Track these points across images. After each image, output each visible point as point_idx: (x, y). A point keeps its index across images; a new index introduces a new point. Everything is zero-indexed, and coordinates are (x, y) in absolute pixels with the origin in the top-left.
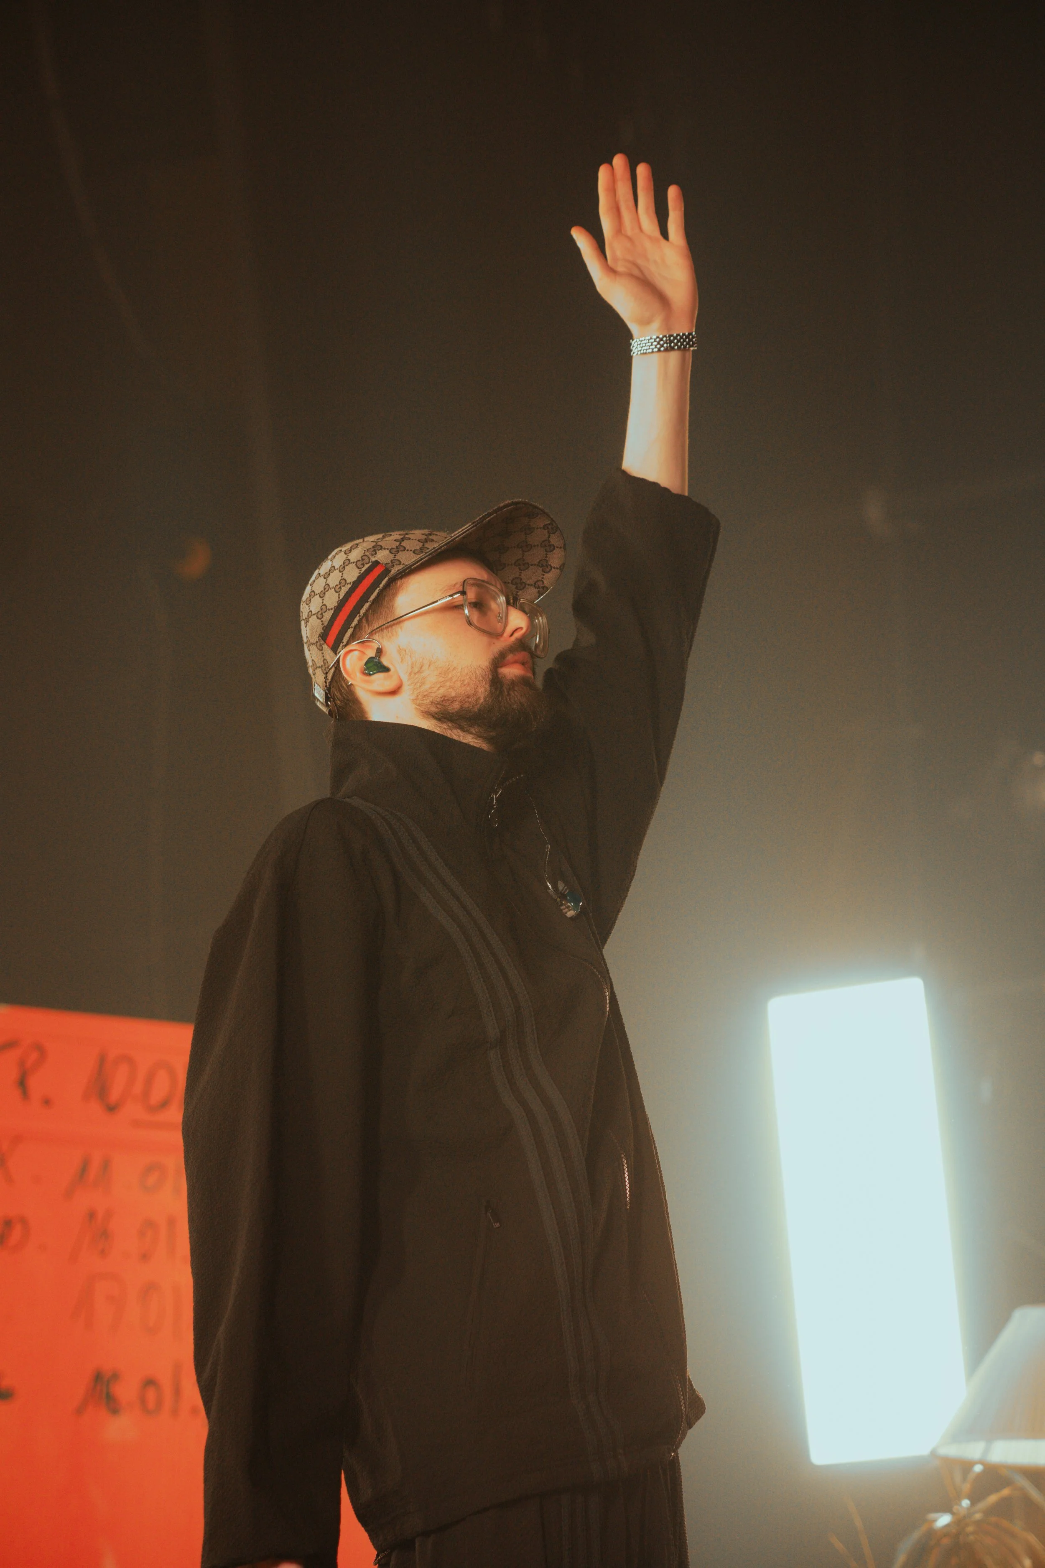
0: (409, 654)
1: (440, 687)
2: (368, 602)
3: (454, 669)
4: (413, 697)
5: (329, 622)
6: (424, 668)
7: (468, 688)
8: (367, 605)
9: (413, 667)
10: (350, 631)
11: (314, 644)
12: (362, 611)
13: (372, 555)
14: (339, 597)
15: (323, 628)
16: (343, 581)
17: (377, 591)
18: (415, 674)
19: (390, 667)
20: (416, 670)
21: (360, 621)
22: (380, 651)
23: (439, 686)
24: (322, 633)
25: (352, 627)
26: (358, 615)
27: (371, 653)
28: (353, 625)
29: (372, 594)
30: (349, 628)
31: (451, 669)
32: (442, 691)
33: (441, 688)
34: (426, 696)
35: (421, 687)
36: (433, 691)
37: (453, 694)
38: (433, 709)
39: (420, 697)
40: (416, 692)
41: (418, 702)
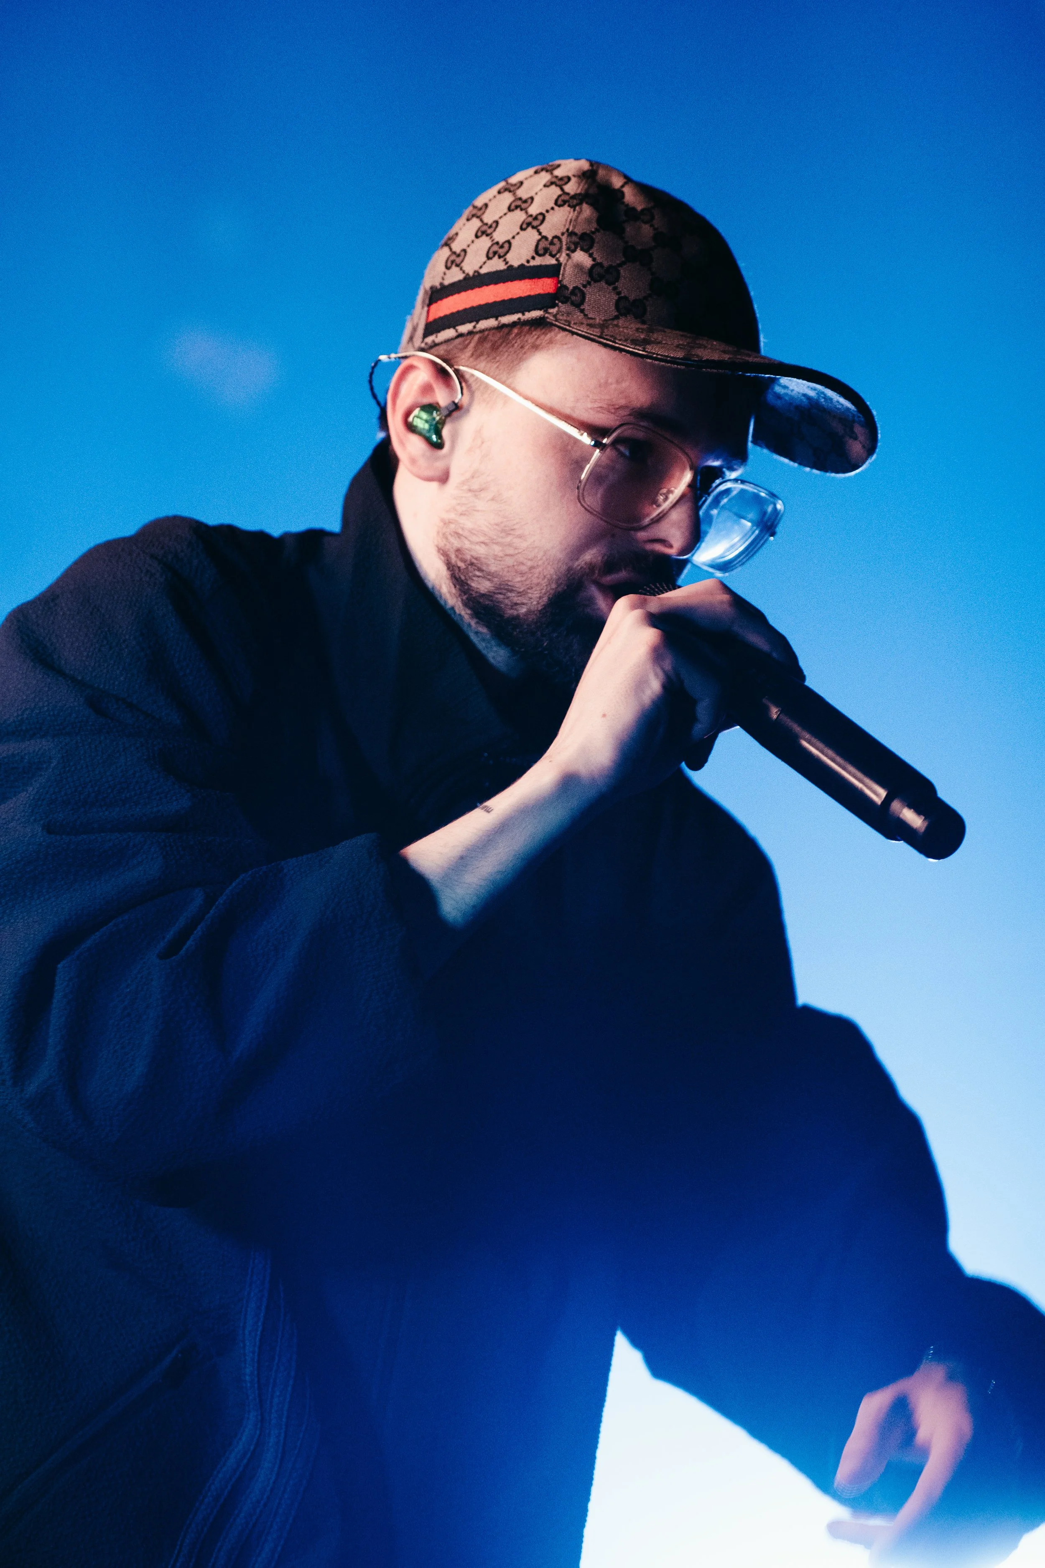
4: (446, 516)
23: (482, 539)
26: (473, 324)
31: (518, 533)
32: (481, 551)
33: (483, 546)
34: (458, 535)
36: (470, 538)
40: (452, 516)
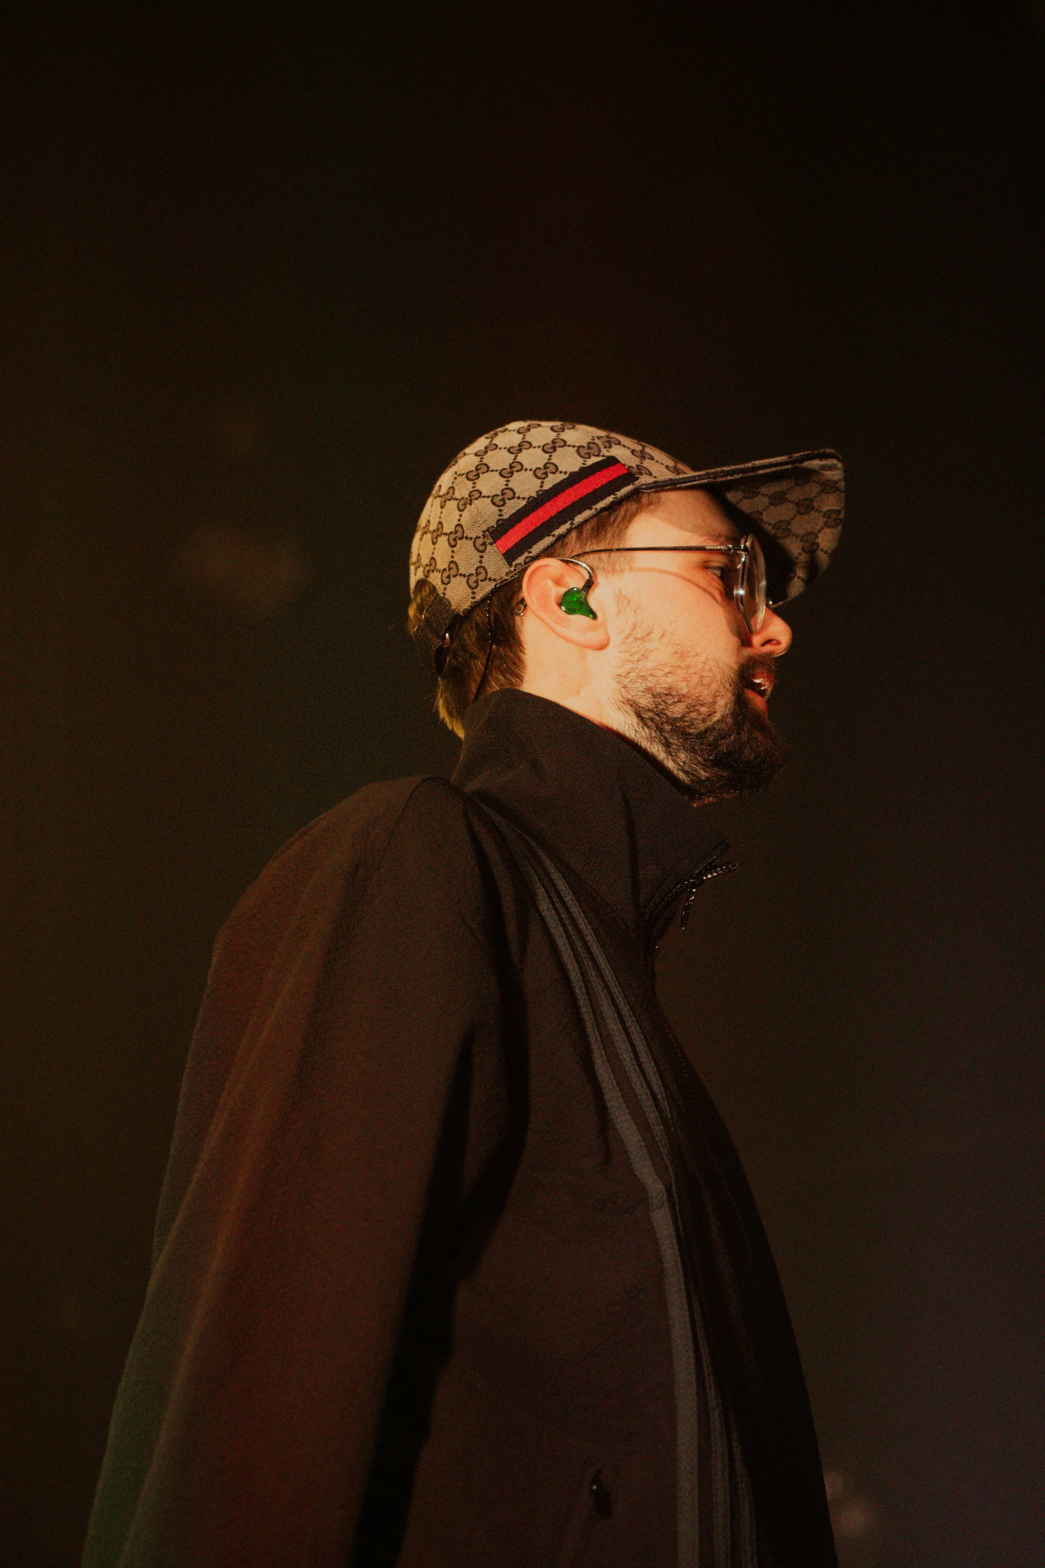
0: (634, 608)
1: (670, 673)
2: (591, 509)
3: (697, 655)
5: (510, 517)
6: (652, 636)
7: (706, 692)
8: (587, 514)
9: (634, 629)
10: (547, 541)
11: (471, 539)
12: (579, 519)
13: (605, 447)
14: (541, 486)
15: (498, 521)
16: (549, 468)
17: (610, 499)
18: (636, 639)
19: (599, 614)
20: (639, 633)
21: (569, 531)
22: (589, 584)
24: (493, 527)
25: (554, 536)
26: (569, 522)
27: (576, 582)
28: (557, 532)
29: (602, 500)
30: (549, 536)
32: (670, 680)
35: (640, 663)
37: (684, 691)
38: (645, 701)
39: (632, 675)
40: (628, 667)
41: (626, 681)
